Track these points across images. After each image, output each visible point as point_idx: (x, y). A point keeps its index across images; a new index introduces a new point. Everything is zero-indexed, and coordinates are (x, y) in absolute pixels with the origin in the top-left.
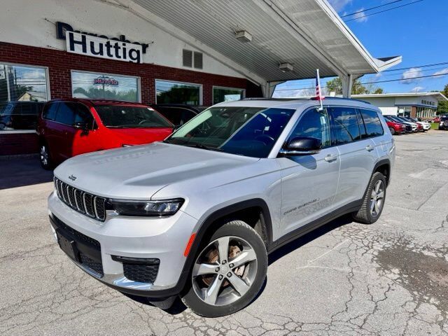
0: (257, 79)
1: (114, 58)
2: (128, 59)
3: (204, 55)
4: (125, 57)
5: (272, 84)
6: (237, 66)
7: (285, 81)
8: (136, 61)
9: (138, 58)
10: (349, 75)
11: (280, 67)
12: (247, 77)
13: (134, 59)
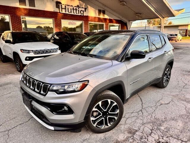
1: (75, 14)
2: (80, 14)
3: (106, 11)
4: (79, 13)
5: (131, 22)
7: (136, 20)
8: (82, 15)
9: (83, 14)
10: (163, 18)
11: (136, 15)
12: (121, 19)
13: (82, 14)
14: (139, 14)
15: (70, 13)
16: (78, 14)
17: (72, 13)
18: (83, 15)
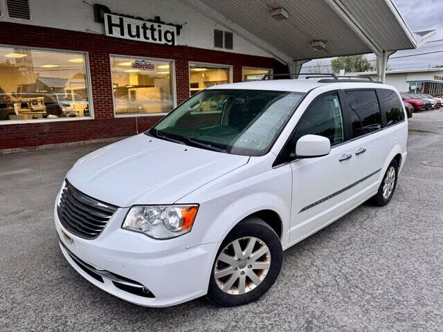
3: (234, 35)
4: (160, 40)
5: (298, 63)
7: (311, 59)
9: (173, 40)
10: (384, 52)
11: (313, 45)
12: (275, 56)
13: (169, 41)
14: (321, 44)
15: (136, 39)
16: (158, 42)
17: (142, 39)
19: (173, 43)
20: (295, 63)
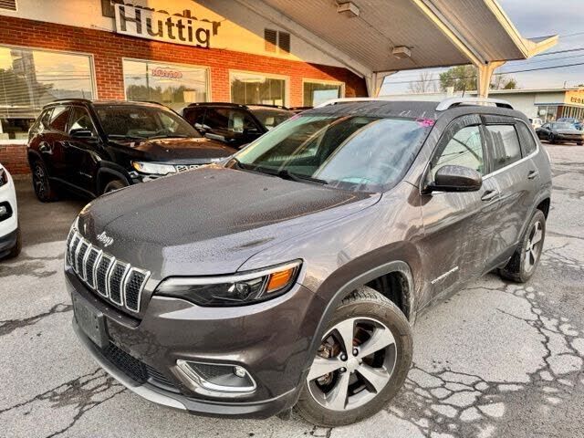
0: (359, 68)
1: (178, 41)
2: (195, 42)
3: (292, 37)
4: (191, 39)
5: (380, 75)
6: (334, 52)
7: (398, 70)
8: (204, 45)
9: (207, 41)
10: (487, 63)
11: (394, 52)
12: (347, 65)
13: (203, 42)
14: (405, 51)
15: (158, 38)
16: (187, 42)
17: (166, 38)
18: (207, 48)
19: (208, 44)
20: (374, 74)
